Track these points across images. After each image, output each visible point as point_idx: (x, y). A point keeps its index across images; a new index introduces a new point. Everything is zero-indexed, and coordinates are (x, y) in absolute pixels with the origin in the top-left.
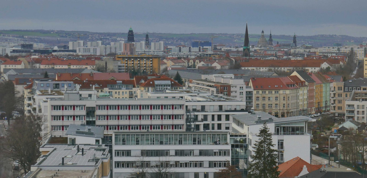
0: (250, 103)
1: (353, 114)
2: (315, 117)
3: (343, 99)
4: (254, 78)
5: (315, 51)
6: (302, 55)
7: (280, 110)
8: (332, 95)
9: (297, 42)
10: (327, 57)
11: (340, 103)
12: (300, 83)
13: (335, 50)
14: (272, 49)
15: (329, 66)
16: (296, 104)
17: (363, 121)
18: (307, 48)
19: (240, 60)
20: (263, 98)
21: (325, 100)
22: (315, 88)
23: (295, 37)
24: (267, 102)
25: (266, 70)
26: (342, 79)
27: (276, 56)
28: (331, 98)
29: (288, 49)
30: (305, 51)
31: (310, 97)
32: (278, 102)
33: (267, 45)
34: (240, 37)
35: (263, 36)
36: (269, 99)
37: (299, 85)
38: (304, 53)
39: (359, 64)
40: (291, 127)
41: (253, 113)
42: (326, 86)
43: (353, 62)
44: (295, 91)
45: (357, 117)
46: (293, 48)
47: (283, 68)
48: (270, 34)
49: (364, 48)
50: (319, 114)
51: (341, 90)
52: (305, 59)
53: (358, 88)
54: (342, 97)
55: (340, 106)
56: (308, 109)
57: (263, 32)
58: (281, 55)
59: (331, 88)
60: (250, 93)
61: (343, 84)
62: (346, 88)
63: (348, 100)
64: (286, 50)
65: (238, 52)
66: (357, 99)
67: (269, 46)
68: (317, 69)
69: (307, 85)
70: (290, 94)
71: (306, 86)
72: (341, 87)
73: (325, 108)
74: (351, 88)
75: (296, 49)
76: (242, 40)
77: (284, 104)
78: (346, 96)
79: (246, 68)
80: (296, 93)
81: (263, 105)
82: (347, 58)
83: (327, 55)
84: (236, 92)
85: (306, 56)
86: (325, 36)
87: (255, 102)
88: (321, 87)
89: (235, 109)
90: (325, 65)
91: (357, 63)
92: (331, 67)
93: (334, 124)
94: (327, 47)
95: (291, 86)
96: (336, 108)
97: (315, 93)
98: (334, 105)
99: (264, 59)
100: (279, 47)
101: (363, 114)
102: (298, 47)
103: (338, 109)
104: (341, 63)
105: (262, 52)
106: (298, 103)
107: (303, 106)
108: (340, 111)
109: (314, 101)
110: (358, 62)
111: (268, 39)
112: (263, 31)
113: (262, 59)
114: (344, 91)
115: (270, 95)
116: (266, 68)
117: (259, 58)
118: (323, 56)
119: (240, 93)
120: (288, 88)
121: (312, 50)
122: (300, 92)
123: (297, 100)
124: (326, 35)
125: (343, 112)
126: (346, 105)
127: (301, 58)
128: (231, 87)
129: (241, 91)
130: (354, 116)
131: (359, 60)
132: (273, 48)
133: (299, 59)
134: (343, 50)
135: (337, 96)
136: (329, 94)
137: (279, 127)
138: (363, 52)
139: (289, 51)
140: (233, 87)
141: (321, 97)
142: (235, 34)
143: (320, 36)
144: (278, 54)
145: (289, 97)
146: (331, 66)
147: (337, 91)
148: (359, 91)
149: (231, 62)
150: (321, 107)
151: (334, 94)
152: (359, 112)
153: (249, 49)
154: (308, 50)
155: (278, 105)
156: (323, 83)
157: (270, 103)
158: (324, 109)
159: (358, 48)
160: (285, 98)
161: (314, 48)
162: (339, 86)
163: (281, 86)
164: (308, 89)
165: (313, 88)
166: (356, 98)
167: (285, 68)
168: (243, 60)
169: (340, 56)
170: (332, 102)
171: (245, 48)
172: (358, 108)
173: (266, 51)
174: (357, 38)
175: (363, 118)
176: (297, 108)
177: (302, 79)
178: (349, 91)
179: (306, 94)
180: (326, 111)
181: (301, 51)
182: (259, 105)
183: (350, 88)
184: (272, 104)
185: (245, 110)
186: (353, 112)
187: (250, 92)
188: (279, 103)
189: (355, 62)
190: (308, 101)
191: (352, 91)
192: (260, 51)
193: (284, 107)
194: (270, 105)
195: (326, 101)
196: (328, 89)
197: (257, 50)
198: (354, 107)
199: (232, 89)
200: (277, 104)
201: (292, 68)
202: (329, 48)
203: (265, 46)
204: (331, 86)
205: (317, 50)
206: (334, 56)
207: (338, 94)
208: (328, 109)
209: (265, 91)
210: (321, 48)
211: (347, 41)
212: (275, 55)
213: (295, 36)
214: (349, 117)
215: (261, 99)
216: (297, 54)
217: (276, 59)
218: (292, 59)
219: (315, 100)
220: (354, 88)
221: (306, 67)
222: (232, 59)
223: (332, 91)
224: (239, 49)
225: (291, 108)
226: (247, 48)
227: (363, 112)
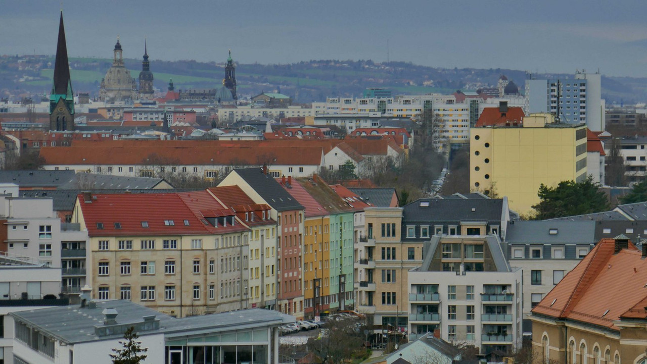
0: (75, 283)
1: (435, 316)
2: (304, 329)
3: (399, 266)
4: (89, 196)
5: (301, 115)
6: (258, 125)
7: (181, 306)
8: (363, 255)
9: (240, 85)
10: (342, 131)
11: (389, 280)
12: (249, 212)
13: (370, 107)
14: (150, 106)
15: (350, 159)
16: (237, 285)
17: (470, 343)
18: (273, 103)
19: (41, 143)
20: (122, 263)
21: (339, 274)
22: (301, 231)
23: (230, 68)
24: (135, 279)
25: (132, 174)
26: (395, 200)
27: (166, 129)
28: (357, 265)
29: (207, 109)
30: (265, 114)
31: (287, 262)
32: (174, 280)
33: (134, 94)
34: (38, 66)
35: (120, 63)
36: (144, 270)
37: (249, 220)
38: (263, 120)
39: (451, 158)
40: (224, 347)
41: (87, 302)
42: (341, 223)
43: (430, 149)
44: (233, 240)
45: (449, 326)
46: (224, 103)
47: (190, 169)
48: (144, 54)
49: (469, 103)
50: (317, 319)
51: (394, 234)
52: (266, 139)
53: (450, 227)
54: (398, 259)
55: (391, 291)
56: (279, 303)
57: (118, 47)
58: (182, 127)
59: (359, 230)
60: (77, 246)
61: (400, 214)
62: (411, 228)
63: (417, 270)
64: (202, 110)
65: (31, 116)
66: (448, 263)
67: (142, 95)
68: (310, 170)
69: (275, 219)
70: (217, 249)
71: (272, 222)
72: (394, 225)
73: (340, 301)
74: (427, 227)
75: (234, 106)
76: (47, 79)
77: (195, 287)
78: (411, 257)
79: (62, 168)
80: (239, 249)
81: (122, 288)
82: (412, 135)
83: (344, 128)
84: (26, 245)
85: (269, 130)
86: (333, 64)
87: (94, 279)
88: (324, 226)
89: (25, 295)
90: (335, 158)
91: (444, 153)
92: (354, 163)
93: (369, 354)
94: (343, 100)
95: (221, 223)
96: (378, 299)
97: (301, 247)
98: (370, 287)
99: (124, 136)
100: (177, 100)
101: (470, 317)
102: (244, 101)
103: (384, 302)
104: (391, 152)
105: (117, 117)
106: (246, 281)
107: (262, 293)
108: (389, 310)
109: (299, 273)
110: (448, 150)
111: (135, 74)
112: (118, 43)
113: (115, 138)
114: (404, 239)
115: (146, 256)
116: (131, 170)
117: (105, 134)
118: (328, 129)
119: (42, 246)
120: (210, 228)
121: (292, 112)
122: (250, 243)
123: (240, 270)
124: (336, 62)
125: (400, 311)
126: (409, 286)
127: (251, 134)
128: (10, 229)
129: (45, 240)
130: (438, 325)
131: (452, 145)
132: (154, 103)
133: (248, 136)
134: (395, 108)
135: (377, 255)
136: (351, 253)
137: (179, 348)
138: (466, 115)
139: (213, 114)
140: (14, 228)
141: (324, 261)
142: (21, 58)
143: (316, 65)
144: (174, 125)
145: (212, 262)
146: (355, 160)
147: (379, 241)
148: (456, 236)
149: (7, 147)
150: (323, 297)
151: (370, 250)
152: (454, 311)
153: (69, 104)
154: (275, 112)
155: (176, 291)
156: (331, 213)
157: (147, 281)
158: (334, 305)
159: (450, 102)
160: (201, 265)
161: (297, 105)
162: (386, 221)
163: (187, 223)
164: (280, 234)
165: (295, 229)
166: (444, 260)
167: (199, 168)
168: (49, 142)
169: (387, 127)
170: (363, 277)
171: (56, 98)
172: (452, 297)
173: (131, 112)
174: (444, 70)
175: (470, 329)
176: (242, 300)
177: (259, 200)
178: (421, 237)
179: (271, 249)
180: (343, 309)
181: (252, 115)
182: (107, 289)
183: (422, 227)
184: (153, 288)
185: (58, 298)
186: (434, 309)
187: (75, 244)
188: (178, 284)
189: (440, 150)
190: (278, 277)
191: (429, 240)
192: (107, 115)
193: (196, 294)
194: (148, 291)
195: (340, 276)
196: (348, 235)
197: (99, 112)
198: (436, 293)
199: (13, 234)
200: (173, 287)
201: (221, 167)
202: (348, 102)
203: (128, 97)
204: (357, 223)
205: (307, 110)
206: (365, 130)
207: (383, 249)
208: (349, 302)
209: (129, 239)
210: (322, 104)
211: (411, 83)
212: (162, 125)
213: (230, 62)
214: (421, 329)
215: (115, 268)
216: (241, 122)
217: (165, 136)
218: (220, 139)
219: (302, 273)
220: (436, 227)
221: (272, 164)
222: (11, 137)
223: (363, 240)
224: (37, 106)
225: (220, 301)
226: (64, 100)
227: (470, 309)
